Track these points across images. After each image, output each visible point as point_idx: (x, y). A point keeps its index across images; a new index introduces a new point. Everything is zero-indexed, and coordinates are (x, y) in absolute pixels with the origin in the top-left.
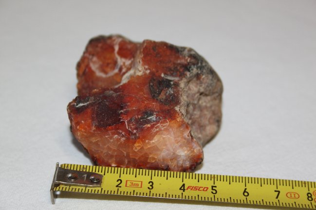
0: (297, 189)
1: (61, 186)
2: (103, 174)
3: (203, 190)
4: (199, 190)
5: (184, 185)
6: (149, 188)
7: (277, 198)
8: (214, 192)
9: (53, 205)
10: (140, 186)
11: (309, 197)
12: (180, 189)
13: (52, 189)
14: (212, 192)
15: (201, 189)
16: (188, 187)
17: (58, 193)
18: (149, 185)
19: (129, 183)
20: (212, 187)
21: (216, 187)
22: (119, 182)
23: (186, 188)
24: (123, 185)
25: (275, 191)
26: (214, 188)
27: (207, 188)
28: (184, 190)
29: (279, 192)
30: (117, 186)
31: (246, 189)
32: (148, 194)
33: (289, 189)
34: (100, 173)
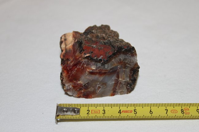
0: (176, 108)
1: (60, 116)
2: (80, 107)
3: (130, 112)
4: (128, 112)
5: (120, 110)
6: (103, 113)
7: (166, 113)
8: (135, 113)
9: (57, 125)
10: (99, 113)
11: (182, 112)
12: (119, 113)
13: (56, 118)
14: (134, 113)
15: (129, 112)
16: (123, 112)
17: (59, 119)
18: (103, 112)
19: (93, 112)
20: (134, 110)
21: (136, 110)
22: (88, 111)
23: (121, 112)
24: (90, 113)
25: (165, 110)
26: (135, 111)
27: (132, 111)
28: (120, 113)
29: (167, 110)
30: (87, 114)
31: (151, 110)
32: (103, 117)
33: (172, 108)
34: (78, 107)
